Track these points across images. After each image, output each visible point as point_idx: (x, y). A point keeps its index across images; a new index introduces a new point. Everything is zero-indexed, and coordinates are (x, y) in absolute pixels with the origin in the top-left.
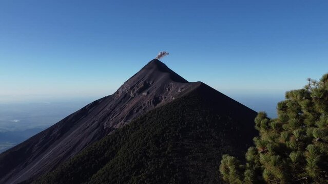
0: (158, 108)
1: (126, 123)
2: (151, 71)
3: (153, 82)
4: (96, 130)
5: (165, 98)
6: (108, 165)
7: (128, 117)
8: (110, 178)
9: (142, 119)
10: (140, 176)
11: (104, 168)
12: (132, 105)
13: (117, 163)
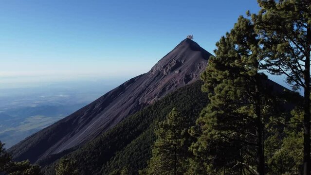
0: (188, 86)
1: (159, 99)
2: (183, 50)
3: (185, 61)
4: (133, 105)
5: (196, 76)
6: (141, 137)
7: (161, 94)
8: (142, 148)
9: (173, 95)
11: (137, 139)
12: (165, 83)
13: (149, 135)
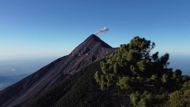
0: (95, 63)
1: (76, 71)
2: (90, 42)
3: (92, 48)
4: (59, 75)
5: (99, 57)
6: (66, 96)
7: (77, 68)
8: (67, 103)
9: (86, 69)
10: (84, 102)
11: (63, 97)
12: (80, 61)
13: (71, 94)
